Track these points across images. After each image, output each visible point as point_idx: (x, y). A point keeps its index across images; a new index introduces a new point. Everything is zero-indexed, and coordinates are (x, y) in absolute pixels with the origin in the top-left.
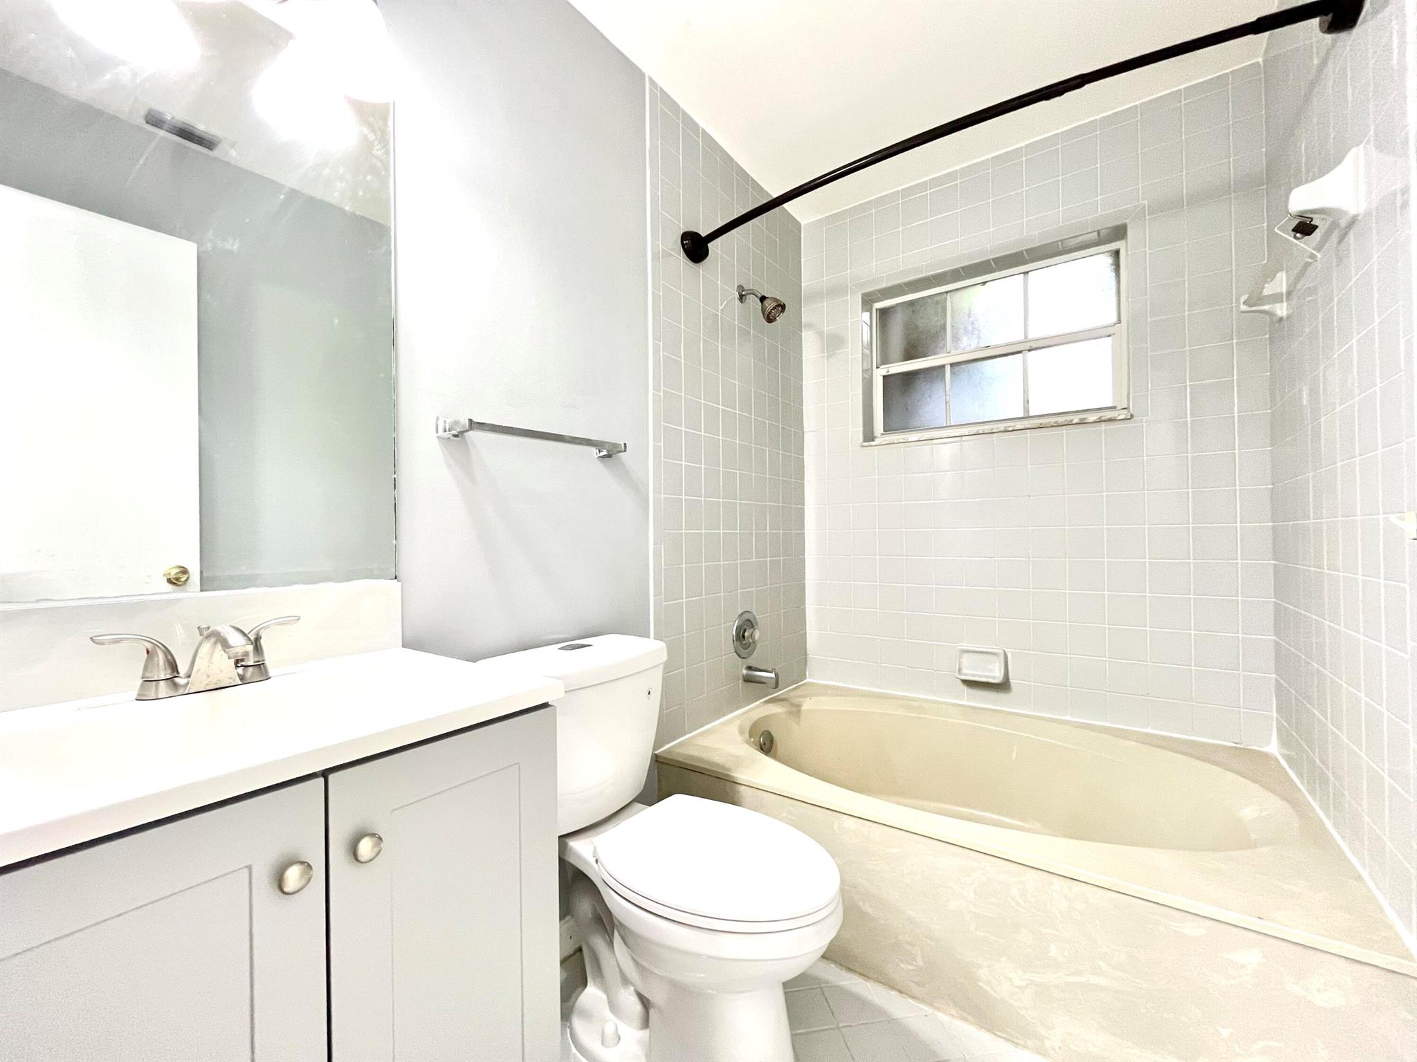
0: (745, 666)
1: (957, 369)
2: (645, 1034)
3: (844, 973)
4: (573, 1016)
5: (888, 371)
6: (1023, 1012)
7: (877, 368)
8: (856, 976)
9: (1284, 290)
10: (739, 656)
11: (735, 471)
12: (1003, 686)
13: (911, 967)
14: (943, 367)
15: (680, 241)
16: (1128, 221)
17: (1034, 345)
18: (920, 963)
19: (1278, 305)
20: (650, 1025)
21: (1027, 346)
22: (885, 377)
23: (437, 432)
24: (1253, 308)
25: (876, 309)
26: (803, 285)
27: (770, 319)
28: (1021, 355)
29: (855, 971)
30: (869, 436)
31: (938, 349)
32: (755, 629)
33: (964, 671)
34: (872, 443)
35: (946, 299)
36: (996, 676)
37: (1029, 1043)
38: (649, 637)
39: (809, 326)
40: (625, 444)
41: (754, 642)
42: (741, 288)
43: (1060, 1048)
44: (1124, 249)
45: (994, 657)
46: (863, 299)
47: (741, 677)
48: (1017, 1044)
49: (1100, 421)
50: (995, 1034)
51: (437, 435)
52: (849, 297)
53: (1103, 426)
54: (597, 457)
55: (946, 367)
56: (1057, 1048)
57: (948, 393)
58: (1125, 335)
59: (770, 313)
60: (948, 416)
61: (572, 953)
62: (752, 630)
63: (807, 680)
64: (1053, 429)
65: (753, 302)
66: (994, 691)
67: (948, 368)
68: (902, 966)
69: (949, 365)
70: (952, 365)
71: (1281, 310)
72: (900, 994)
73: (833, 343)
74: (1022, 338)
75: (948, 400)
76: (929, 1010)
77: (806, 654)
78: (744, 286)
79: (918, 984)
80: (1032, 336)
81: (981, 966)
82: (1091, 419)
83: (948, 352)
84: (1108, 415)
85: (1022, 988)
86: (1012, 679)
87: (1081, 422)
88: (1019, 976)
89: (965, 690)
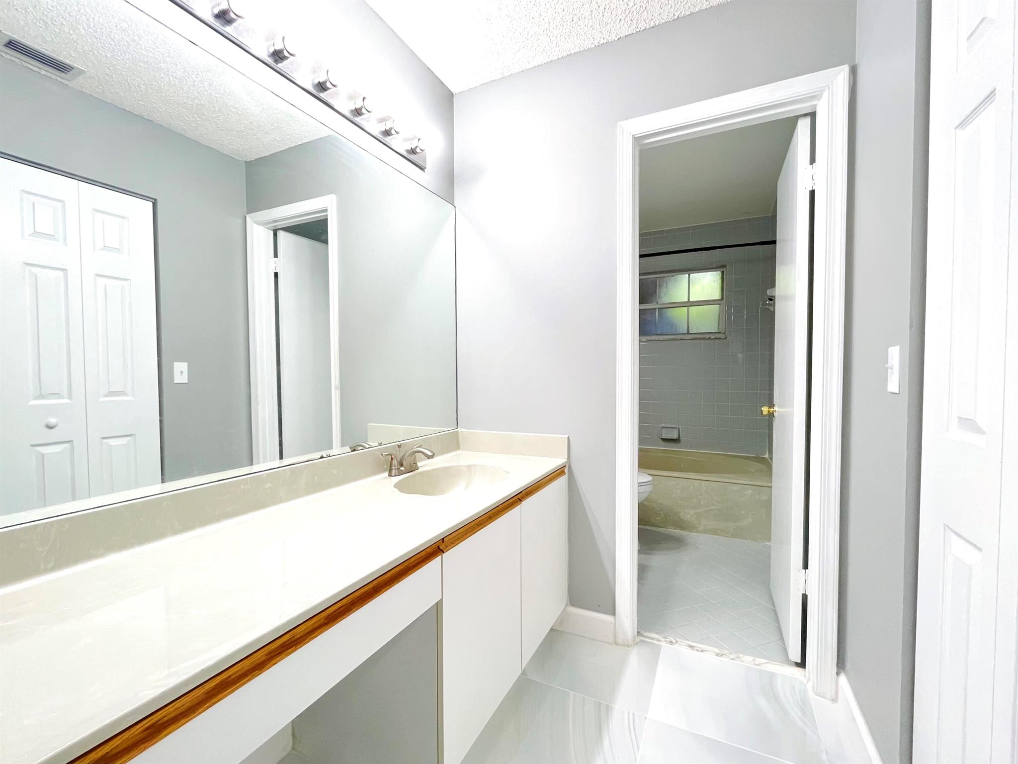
1: (661, 310)
12: (676, 441)
14: (655, 309)
16: (727, 264)
17: (692, 305)
18: (663, 516)
21: (689, 304)
28: (686, 307)
31: (654, 301)
33: (663, 435)
35: (657, 280)
36: (675, 436)
43: (704, 529)
44: (726, 271)
45: (675, 429)
49: (715, 338)
53: (716, 341)
58: (724, 304)
60: (657, 329)
66: (674, 443)
70: (659, 309)
74: (687, 300)
80: (691, 300)
81: (681, 512)
82: (713, 337)
83: (657, 303)
84: (718, 336)
85: (693, 515)
86: (681, 438)
87: (709, 338)
88: (692, 512)
89: (663, 443)
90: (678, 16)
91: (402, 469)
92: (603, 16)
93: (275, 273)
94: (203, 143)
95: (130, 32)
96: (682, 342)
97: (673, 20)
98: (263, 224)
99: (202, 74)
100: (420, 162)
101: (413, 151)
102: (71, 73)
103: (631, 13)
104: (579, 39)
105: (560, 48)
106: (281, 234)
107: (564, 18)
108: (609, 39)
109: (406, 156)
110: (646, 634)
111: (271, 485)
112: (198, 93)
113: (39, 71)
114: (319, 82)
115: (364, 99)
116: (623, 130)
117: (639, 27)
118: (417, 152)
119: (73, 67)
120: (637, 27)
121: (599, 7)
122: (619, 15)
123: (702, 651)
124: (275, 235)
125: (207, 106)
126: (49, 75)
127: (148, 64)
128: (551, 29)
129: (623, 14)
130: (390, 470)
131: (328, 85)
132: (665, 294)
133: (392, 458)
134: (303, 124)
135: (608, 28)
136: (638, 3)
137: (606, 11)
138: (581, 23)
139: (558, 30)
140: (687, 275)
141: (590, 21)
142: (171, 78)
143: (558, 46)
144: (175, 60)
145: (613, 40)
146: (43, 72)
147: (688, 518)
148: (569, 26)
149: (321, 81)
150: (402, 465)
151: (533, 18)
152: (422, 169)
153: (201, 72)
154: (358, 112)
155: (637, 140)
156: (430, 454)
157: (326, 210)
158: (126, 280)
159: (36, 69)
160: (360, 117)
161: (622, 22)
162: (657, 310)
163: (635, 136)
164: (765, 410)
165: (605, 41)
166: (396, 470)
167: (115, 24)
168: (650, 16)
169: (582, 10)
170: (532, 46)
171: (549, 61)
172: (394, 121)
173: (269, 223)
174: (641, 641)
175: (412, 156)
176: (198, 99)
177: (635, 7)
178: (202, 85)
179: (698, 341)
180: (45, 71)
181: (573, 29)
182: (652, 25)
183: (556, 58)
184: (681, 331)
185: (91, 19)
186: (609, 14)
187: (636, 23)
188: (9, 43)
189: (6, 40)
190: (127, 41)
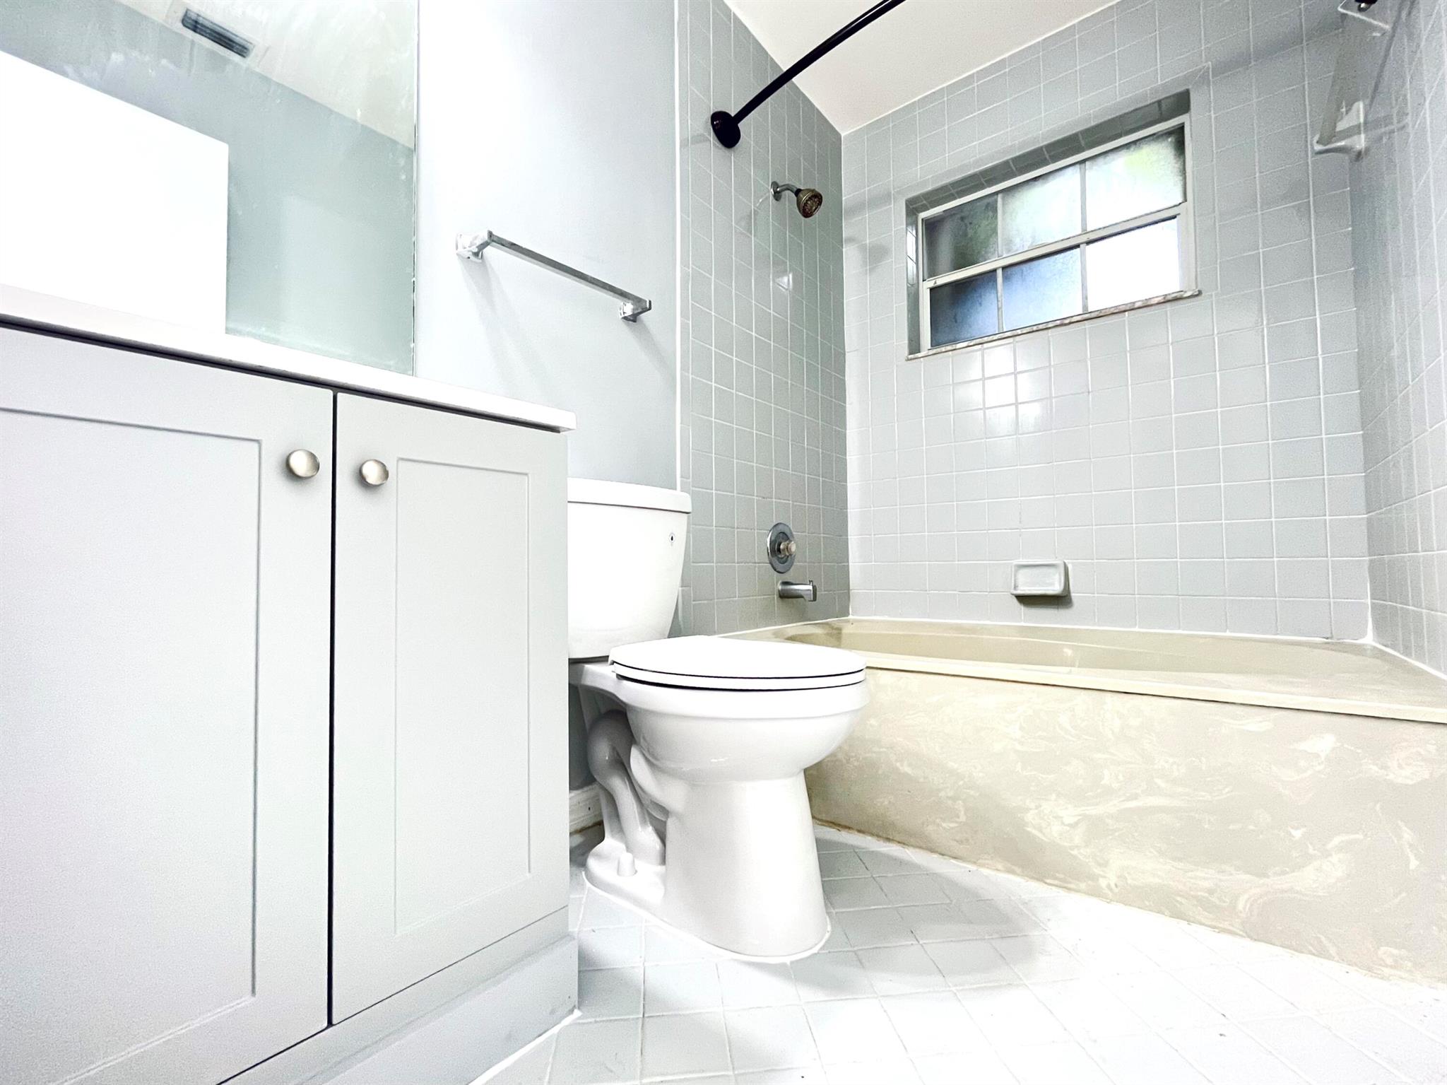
0: (780, 582)
1: (1009, 271)
2: (661, 869)
3: (881, 843)
4: (589, 857)
5: (935, 283)
6: (1075, 852)
7: (923, 281)
8: (894, 845)
9: (1362, 120)
10: (775, 570)
11: (769, 373)
12: (1060, 600)
13: (952, 825)
14: (994, 271)
15: (710, 121)
16: (1190, 87)
17: (1093, 237)
18: (963, 818)
19: (1356, 137)
20: (667, 863)
21: (1085, 238)
22: (932, 290)
23: (457, 248)
24: (1327, 147)
25: (922, 220)
26: (843, 199)
27: (807, 213)
28: (1078, 250)
29: (893, 840)
30: (914, 347)
31: (989, 255)
32: (791, 541)
33: (1020, 586)
34: (919, 355)
35: (996, 201)
36: (1055, 588)
37: (1083, 886)
38: (676, 489)
39: (851, 240)
40: (650, 302)
41: (791, 555)
42: (775, 185)
43: (1116, 885)
44: (1189, 124)
45: (1052, 570)
46: (906, 204)
47: (776, 592)
48: (1069, 889)
49: (1165, 301)
50: (1046, 883)
51: (457, 252)
52: (892, 205)
53: (1169, 307)
54: (621, 317)
55: (998, 271)
56: (1113, 886)
57: (1000, 299)
58: (1191, 211)
59: (806, 204)
60: (1001, 323)
61: (590, 825)
62: (787, 542)
63: (850, 617)
64: (1114, 316)
65: (789, 196)
66: (1054, 608)
67: (1000, 272)
68: (944, 825)
69: (1001, 269)
70: (1004, 268)
71: (1360, 142)
72: (941, 856)
73: (876, 255)
74: (1079, 231)
75: (1000, 306)
76: (973, 867)
77: (849, 589)
78: (778, 181)
79: (960, 842)
81: (1028, 810)
83: (1000, 256)
85: (1074, 826)
86: (1073, 594)
88: (1069, 814)
89: (1021, 609)
96: (1069, 328)
132: (1019, 230)
147: (1054, 832)
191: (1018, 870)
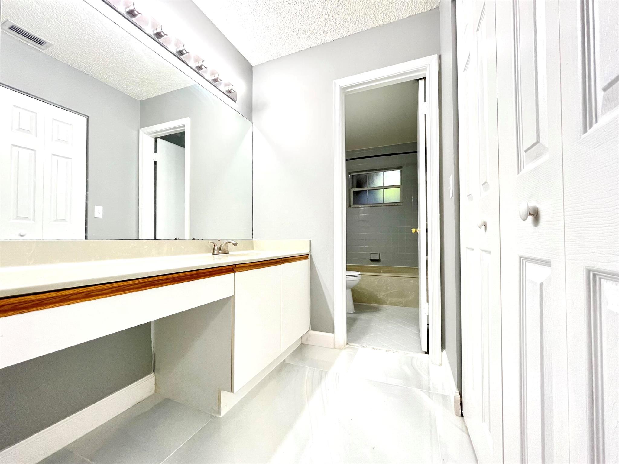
6: (384, 299)
7: (352, 189)
12: (378, 261)
14: (366, 190)
16: (403, 166)
17: (386, 188)
18: (368, 297)
22: (353, 192)
25: (351, 175)
28: (383, 189)
30: (350, 205)
31: (365, 186)
33: (371, 258)
35: (367, 175)
36: (377, 258)
43: (390, 303)
45: (377, 255)
46: (349, 173)
53: (398, 206)
57: (367, 197)
58: (402, 187)
60: (367, 202)
70: (369, 190)
74: (383, 186)
80: (385, 186)
81: (378, 294)
82: (396, 205)
83: (368, 187)
84: (399, 204)
86: (381, 259)
87: (394, 205)
88: (383, 294)
89: (371, 262)
90: (361, 30)
91: (220, 252)
92: (325, 28)
93: (155, 161)
94: (116, 89)
95: (80, 24)
96: (381, 207)
97: (359, 32)
98: (150, 134)
99: (118, 49)
100: (233, 98)
101: (230, 92)
102: (45, 45)
103: (338, 28)
104: (314, 40)
105: (305, 44)
106: (159, 140)
107: (305, 28)
108: (329, 40)
109: (227, 94)
110: (351, 344)
111: (148, 247)
112: (115, 59)
113: (27, 43)
114: (180, 50)
115: (203, 61)
116: (336, 84)
117: (343, 35)
118: (231, 92)
119: (46, 42)
120: (342, 35)
121: (322, 24)
122: (332, 28)
123: (379, 350)
124: (156, 141)
125: (120, 68)
126: (32, 46)
127: (88, 42)
128: (300, 34)
129: (334, 28)
130: (214, 251)
131: (184, 52)
132: (371, 182)
133: (215, 246)
134: (172, 80)
135: (328, 35)
136: (341, 23)
137: (326, 25)
138: (314, 31)
139: (303, 35)
140: (383, 172)
141: (319, 30)
142: (101, 50)
143: (304, 43)
144: (104, 41)
145: (331, 41)
146: (29, 44)
147: (381, 297)
148: (308, 33)
149: (181, 50)
150: (220, 250)
151: (290, 28)
152: (235, 101)
153: (117, 48)
154: (200, 68)
155: (343, 89)
156: (235, 243)
157: (184, 126)
158: (69, 158)
159: (25, 42)
160: (201, 71)
161: (335, 32)
162: (368, 191)
163: (342, 87)
164: (413, 230)
165: (327, 41)
166: (217, 252)
167: (72, 20)
168: (347, 29)
169: (314, 25)
170: (291, 42)
171: (300, 51)
172: (219, 74)
173: (152, 133)
174: (348, 347)
175: (229, 94)
176: (115, 63)
177: (340, 25)
178: (117, 55)
179: (388, 207)
180: (31, 43)
181: (310, 35)
182: (349, 35)
183: (304, 49)
184: (380, 202)
185: (59, 16)
186: (328, 27)
187: (341, 33)
188: (11, 27)
189: (10, 26)
190: (78, 30)
191: (376, 303)
